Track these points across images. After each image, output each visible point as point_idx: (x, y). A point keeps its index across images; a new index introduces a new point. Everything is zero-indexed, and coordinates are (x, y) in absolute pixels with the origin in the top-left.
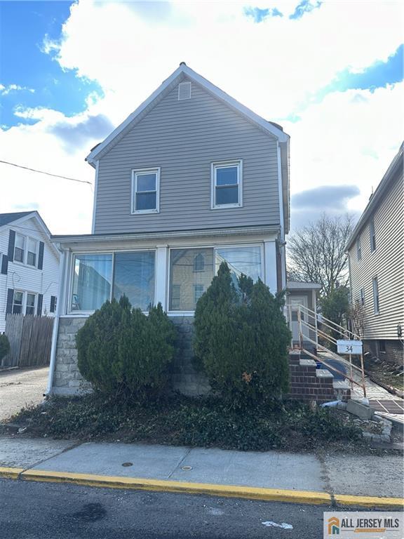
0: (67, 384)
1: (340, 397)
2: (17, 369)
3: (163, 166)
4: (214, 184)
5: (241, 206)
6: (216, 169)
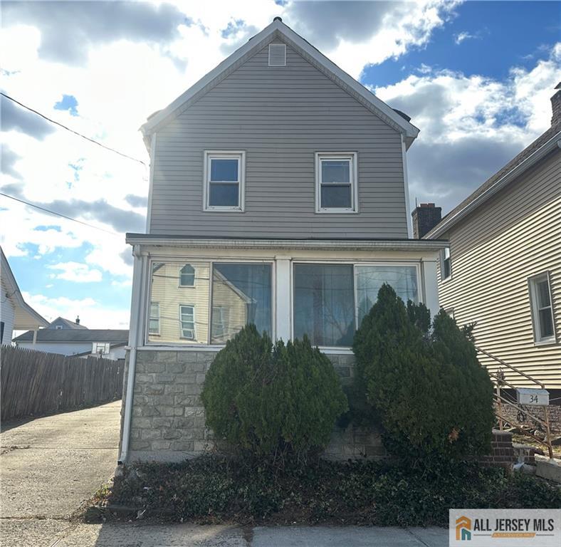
1: (521, 458)
3: (249, 150)
4: (319, 181)
5: (356, 212)
6: (321, 161)
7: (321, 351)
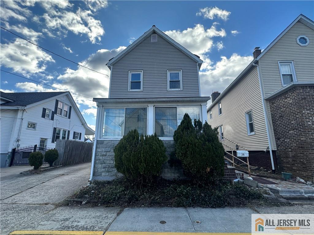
0: (101, 174)
1: (239, 177)
2: (61, 167)
3: (144, 70)
4: (169, 79)
5: (182, 90)
6: (169, 73)
7: (160, 139)
